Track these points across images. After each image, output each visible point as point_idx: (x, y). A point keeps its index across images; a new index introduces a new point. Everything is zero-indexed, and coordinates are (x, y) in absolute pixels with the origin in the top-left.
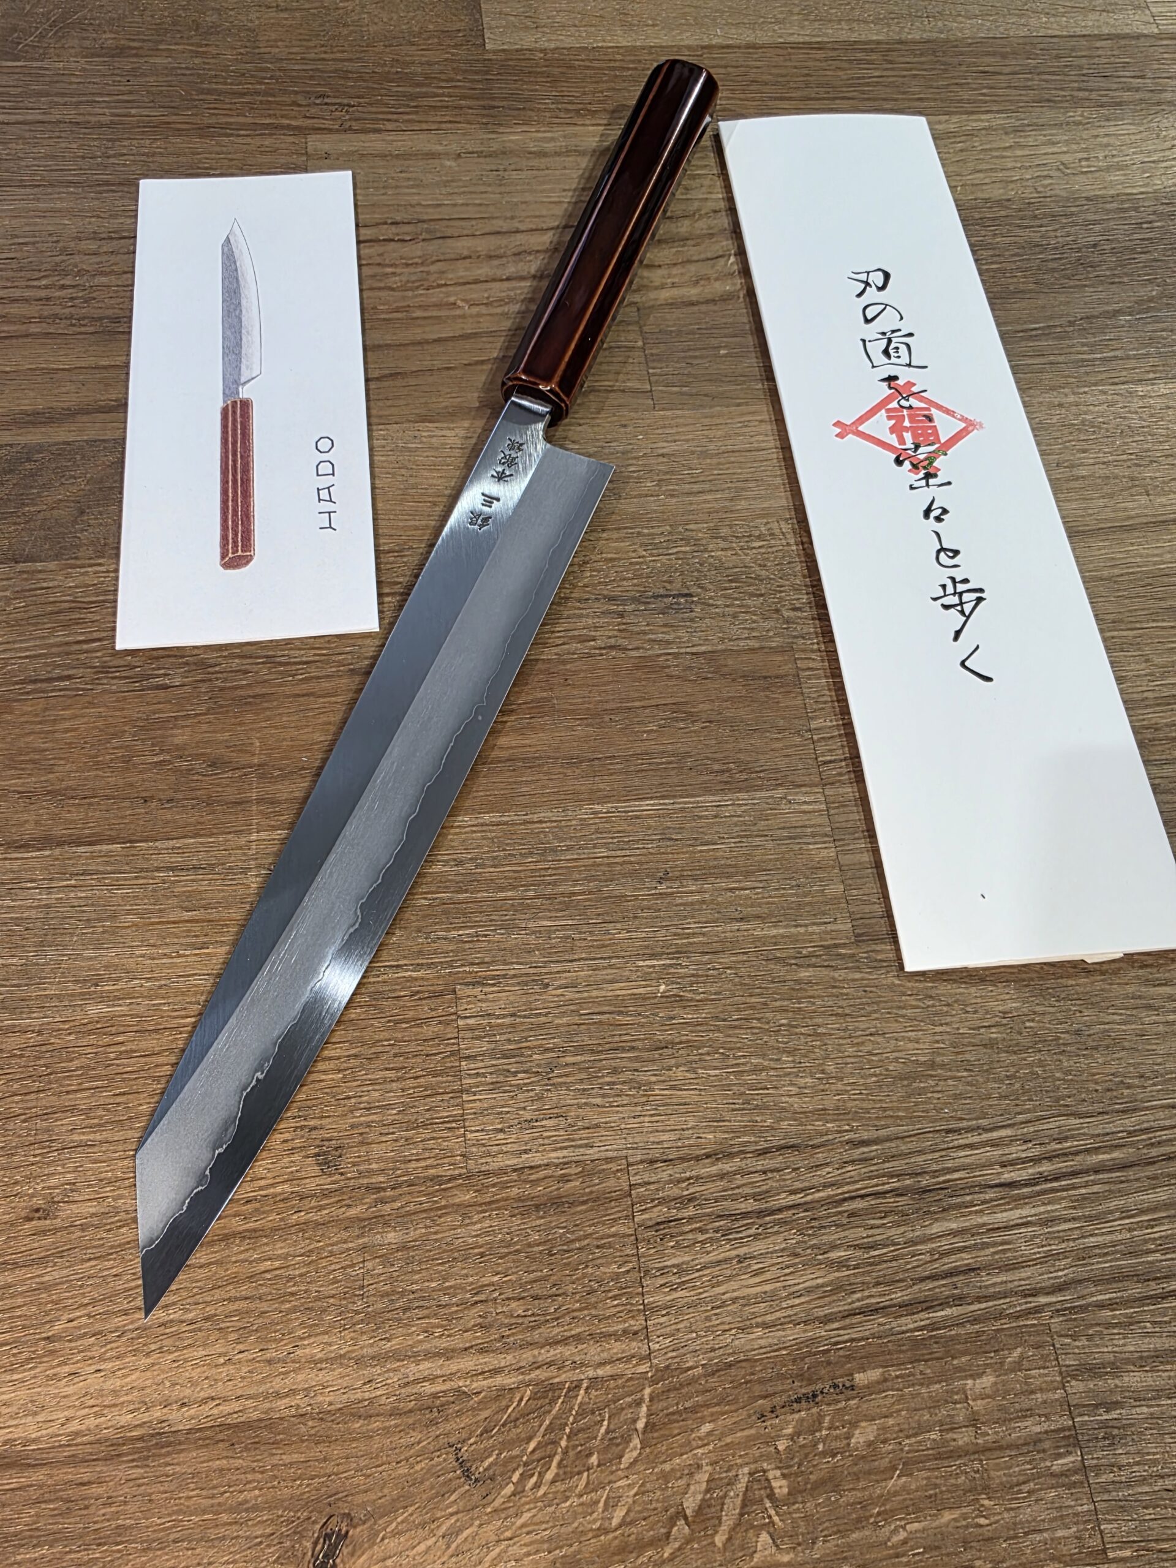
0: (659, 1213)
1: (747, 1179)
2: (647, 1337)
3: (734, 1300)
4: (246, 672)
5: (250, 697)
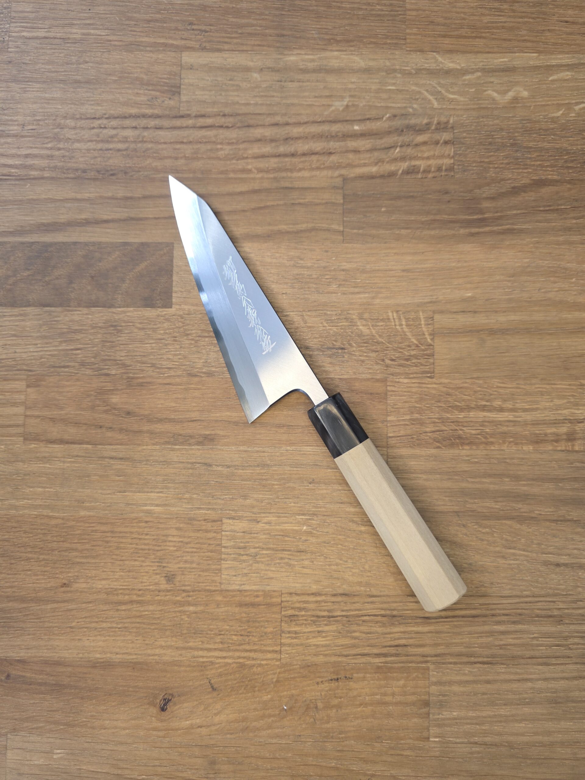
1: (326, 604)
2: (280, 653)
3: (314, 645)
4: (143, 370)
5: (144, 383)
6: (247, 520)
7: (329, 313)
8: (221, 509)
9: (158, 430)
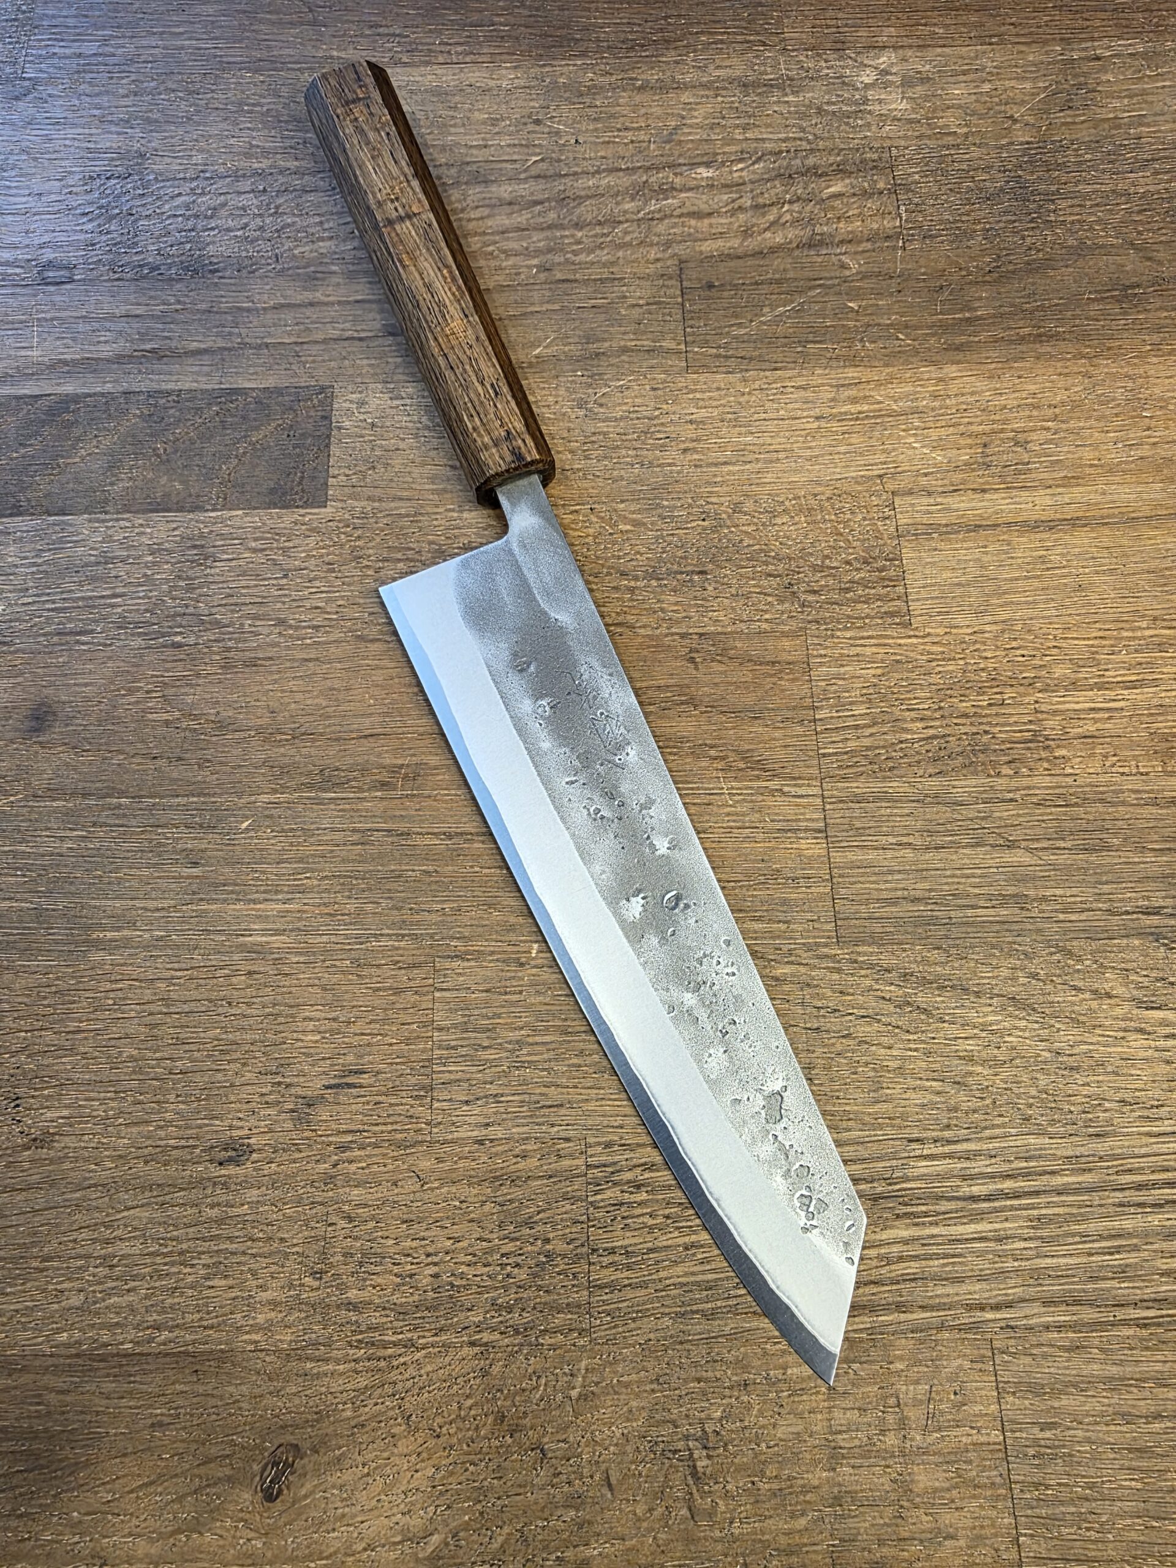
0: (611, 1194)
3: (676, 1286)
5: (259, 659)
6: (497, 960)
7: (665, 503)
8: (432, 936)
9: (286, 760)
